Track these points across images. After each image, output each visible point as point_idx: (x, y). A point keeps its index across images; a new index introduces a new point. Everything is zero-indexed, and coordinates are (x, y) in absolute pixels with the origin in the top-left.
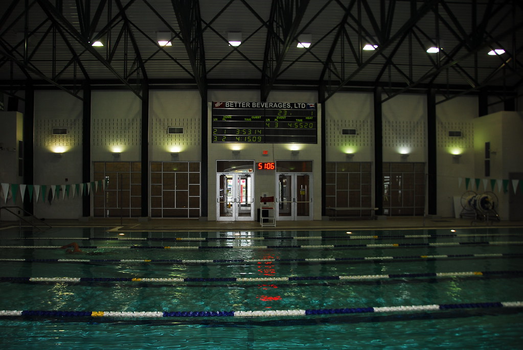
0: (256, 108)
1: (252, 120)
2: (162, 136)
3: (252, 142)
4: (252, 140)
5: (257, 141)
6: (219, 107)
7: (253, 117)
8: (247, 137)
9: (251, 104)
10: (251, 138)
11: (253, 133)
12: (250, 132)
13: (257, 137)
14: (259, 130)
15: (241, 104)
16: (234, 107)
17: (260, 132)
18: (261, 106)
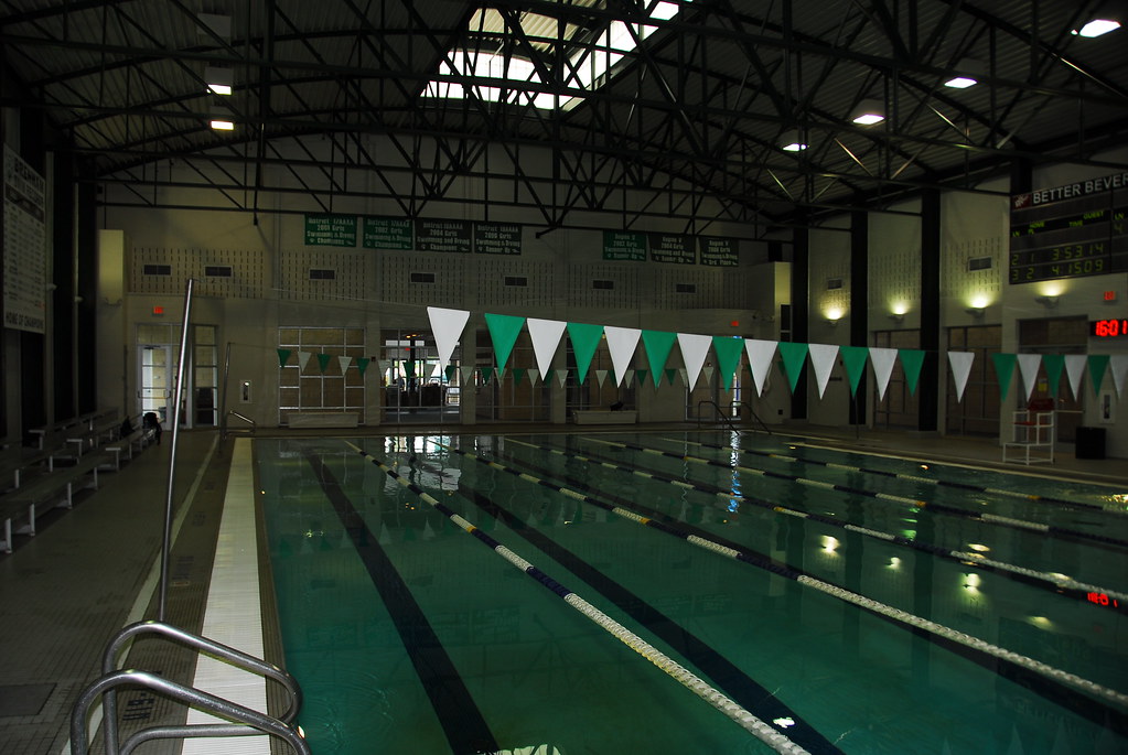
0: (1094, 192)
1: (1086, 222)
2: (960, 277)
3: (1083, 275)
4: (1083, 270)
5: (1094, 272)
6: (1023, 206)
7: (1087, 216)
8: (1073, 263)
9: (1083, 185)
10: (1082, 265)
11: (1086, 253)
12: (1080, 252)
13: (1093, 261)
14: (1099, 243)
15: (1063, 191)
16: (1050, 201)
17: (1101, 249)
18: (1103, 186)
